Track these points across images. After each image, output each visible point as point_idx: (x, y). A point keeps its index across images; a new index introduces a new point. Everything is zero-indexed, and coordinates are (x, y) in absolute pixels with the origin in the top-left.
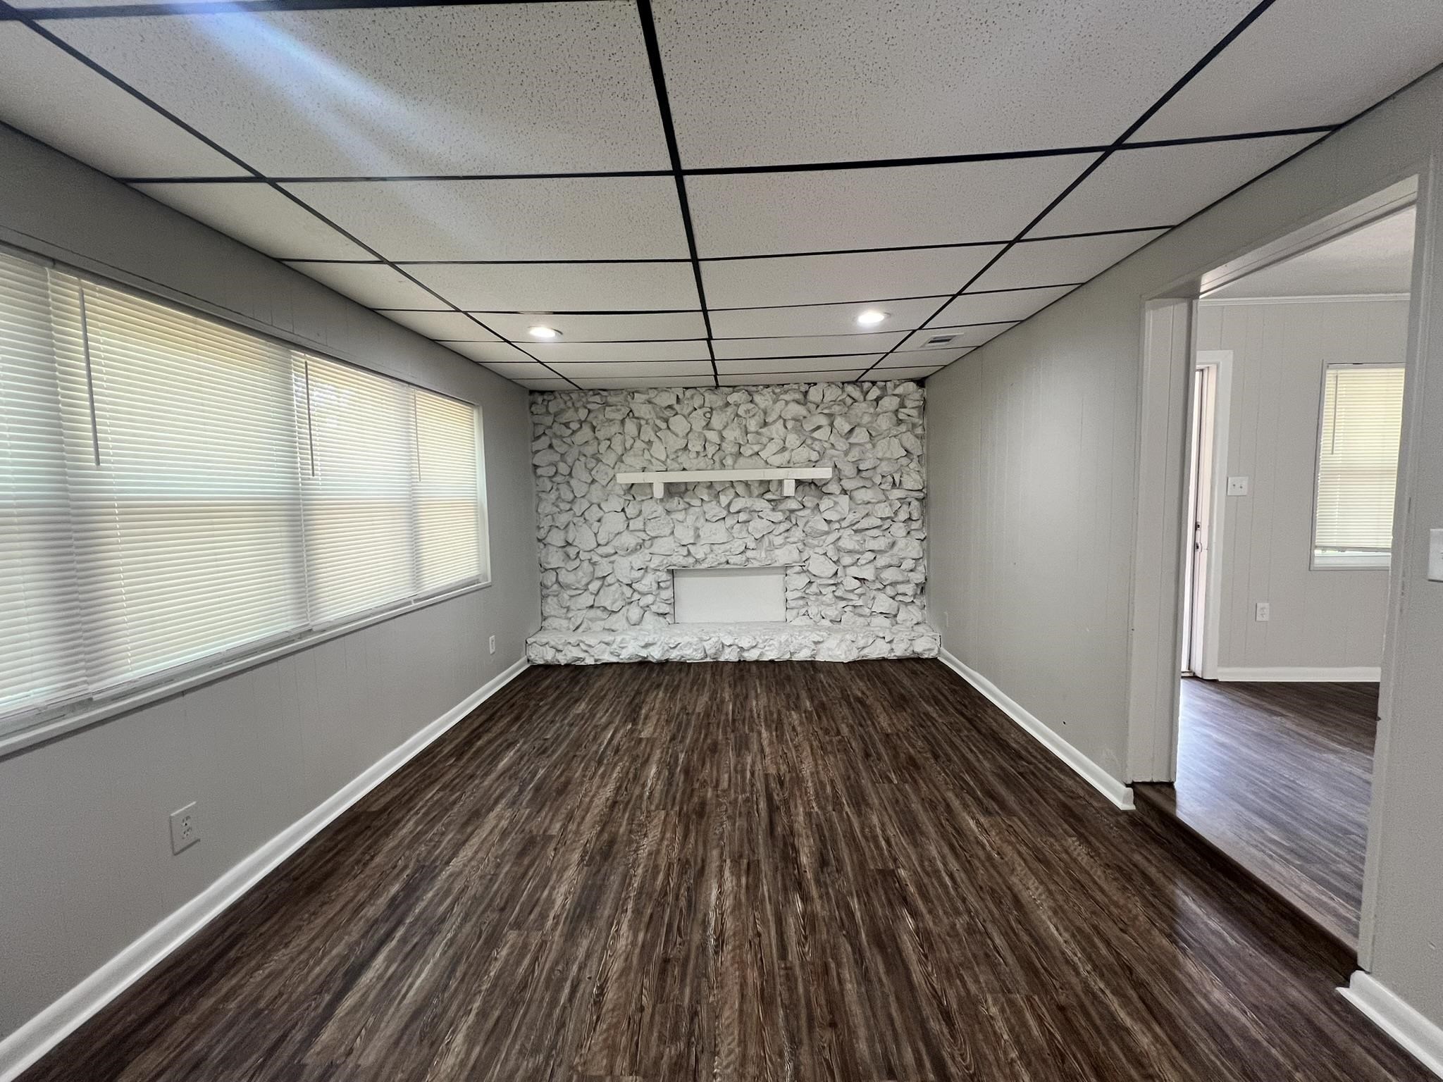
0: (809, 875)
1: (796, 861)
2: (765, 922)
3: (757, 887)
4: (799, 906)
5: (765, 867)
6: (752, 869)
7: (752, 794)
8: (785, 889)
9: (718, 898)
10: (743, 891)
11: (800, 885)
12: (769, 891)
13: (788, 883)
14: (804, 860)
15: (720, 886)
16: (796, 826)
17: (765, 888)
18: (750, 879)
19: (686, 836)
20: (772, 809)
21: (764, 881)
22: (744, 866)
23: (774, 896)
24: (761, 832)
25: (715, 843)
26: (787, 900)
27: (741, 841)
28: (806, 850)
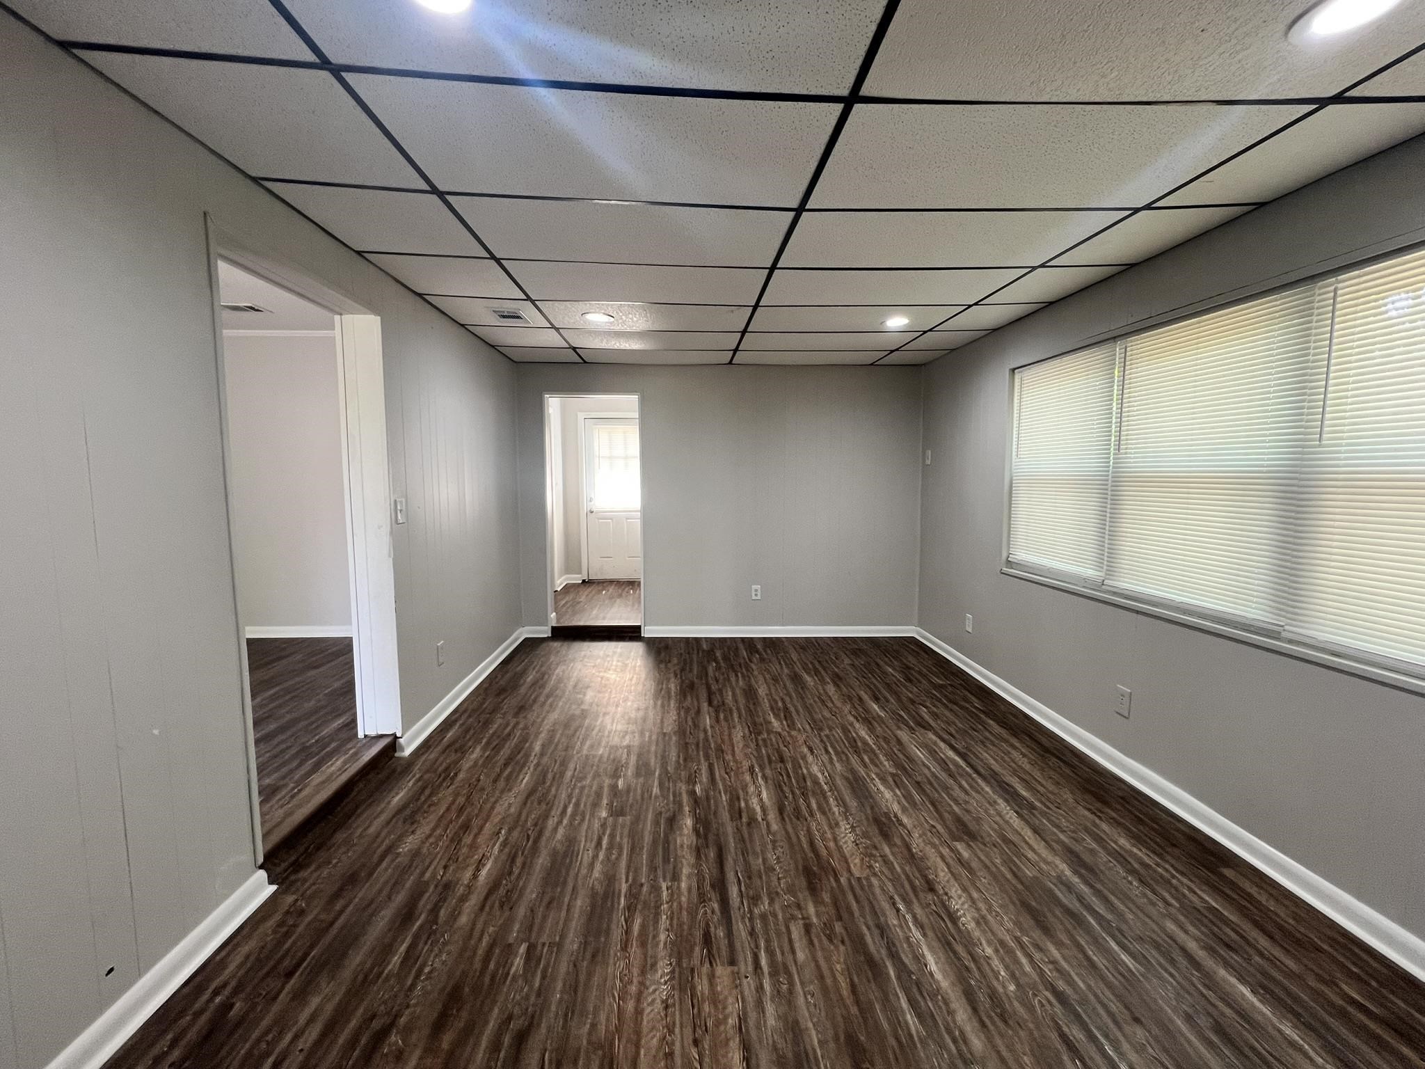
0: (687, 809)
1: (697, 820)
2: (723, 779)
3: (731, 800)
4: (698, 789)
5: (725, 816)
6: (737, 814)
7: (751, 912)
8: (708, 798)
9: (760, 792)
10: (742, 797)
11: (696, 801)
12: (721, 796)
13: (705, 803)
14: (689, 822)
15: (761, 799)
16: (693, 860)
17: (724, 799)
18: (737, 805)
19: (812, 843)
20: (720, 886)
21: (725, 803)
22: (744, 816)
23: (718, 795)
24: (732, 850)
25: (778, 837)
26: (707, 792)
27: (751, 841)
28: (686, 831)
